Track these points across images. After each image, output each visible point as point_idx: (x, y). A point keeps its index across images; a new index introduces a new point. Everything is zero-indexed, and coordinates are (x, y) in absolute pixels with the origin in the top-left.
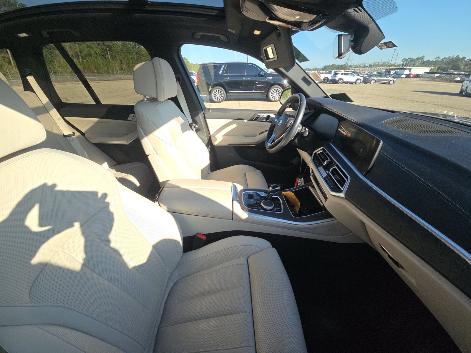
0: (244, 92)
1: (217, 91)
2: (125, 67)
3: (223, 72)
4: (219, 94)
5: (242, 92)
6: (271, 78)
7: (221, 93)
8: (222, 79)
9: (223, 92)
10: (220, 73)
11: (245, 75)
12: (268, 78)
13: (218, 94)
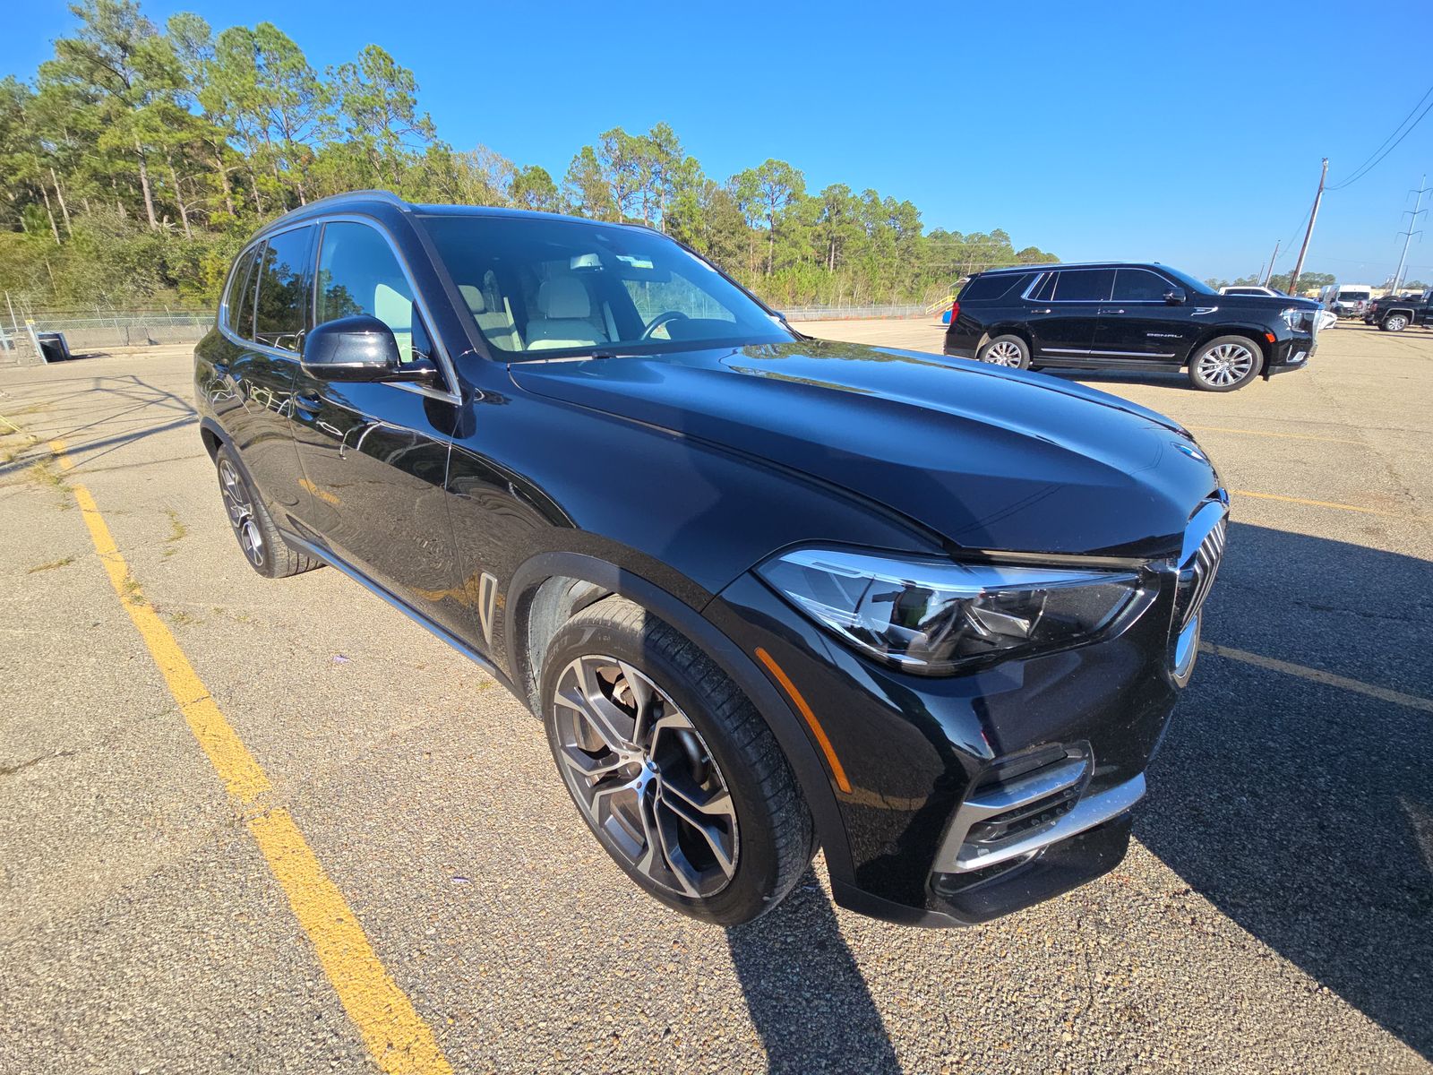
0: (1093, 352)
1: (1001, 347)
2: (859, 289)
3: (1032, 296)
4: (1008, 355)
5: (1088, 352)
6: (1215, 309)
7: (1015, 353)
8: (1027, 313)
9: (1022, 349)
10: (1025, 296)
11: (1110, 301)
12: (1201, 311)
13: (1005, 355)
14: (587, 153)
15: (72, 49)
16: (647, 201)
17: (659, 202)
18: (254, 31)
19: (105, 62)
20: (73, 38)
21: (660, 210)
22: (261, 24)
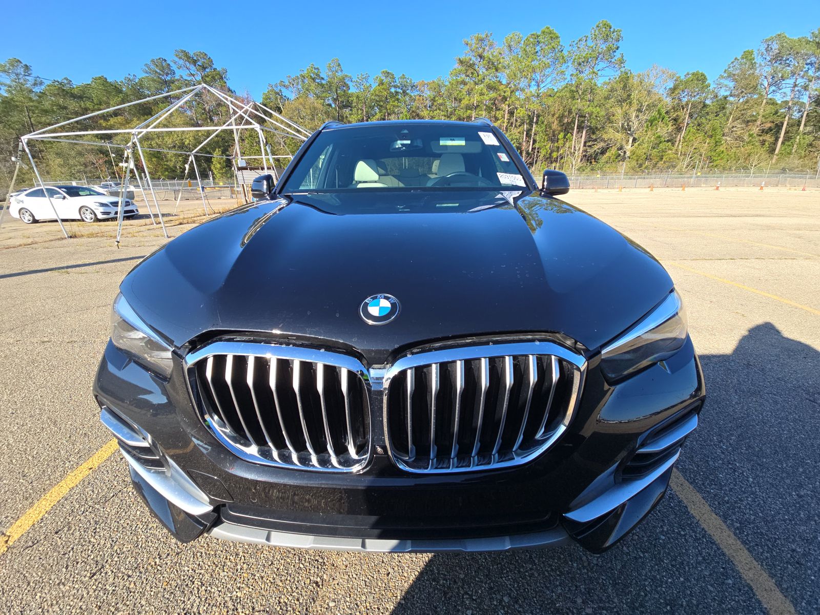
14: (748, 55)
15: (461, 62)
16: (795, 85)
17: (807, 86)
18: (539, 33)
19: (472, 66)
20: (463, 58)
21: (807, 93)
22: (544, 29)
